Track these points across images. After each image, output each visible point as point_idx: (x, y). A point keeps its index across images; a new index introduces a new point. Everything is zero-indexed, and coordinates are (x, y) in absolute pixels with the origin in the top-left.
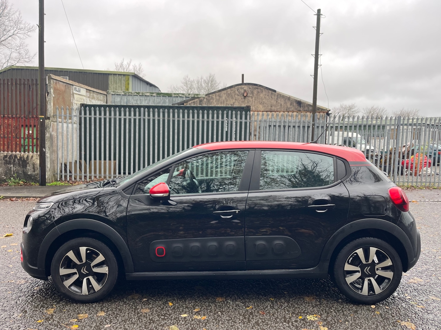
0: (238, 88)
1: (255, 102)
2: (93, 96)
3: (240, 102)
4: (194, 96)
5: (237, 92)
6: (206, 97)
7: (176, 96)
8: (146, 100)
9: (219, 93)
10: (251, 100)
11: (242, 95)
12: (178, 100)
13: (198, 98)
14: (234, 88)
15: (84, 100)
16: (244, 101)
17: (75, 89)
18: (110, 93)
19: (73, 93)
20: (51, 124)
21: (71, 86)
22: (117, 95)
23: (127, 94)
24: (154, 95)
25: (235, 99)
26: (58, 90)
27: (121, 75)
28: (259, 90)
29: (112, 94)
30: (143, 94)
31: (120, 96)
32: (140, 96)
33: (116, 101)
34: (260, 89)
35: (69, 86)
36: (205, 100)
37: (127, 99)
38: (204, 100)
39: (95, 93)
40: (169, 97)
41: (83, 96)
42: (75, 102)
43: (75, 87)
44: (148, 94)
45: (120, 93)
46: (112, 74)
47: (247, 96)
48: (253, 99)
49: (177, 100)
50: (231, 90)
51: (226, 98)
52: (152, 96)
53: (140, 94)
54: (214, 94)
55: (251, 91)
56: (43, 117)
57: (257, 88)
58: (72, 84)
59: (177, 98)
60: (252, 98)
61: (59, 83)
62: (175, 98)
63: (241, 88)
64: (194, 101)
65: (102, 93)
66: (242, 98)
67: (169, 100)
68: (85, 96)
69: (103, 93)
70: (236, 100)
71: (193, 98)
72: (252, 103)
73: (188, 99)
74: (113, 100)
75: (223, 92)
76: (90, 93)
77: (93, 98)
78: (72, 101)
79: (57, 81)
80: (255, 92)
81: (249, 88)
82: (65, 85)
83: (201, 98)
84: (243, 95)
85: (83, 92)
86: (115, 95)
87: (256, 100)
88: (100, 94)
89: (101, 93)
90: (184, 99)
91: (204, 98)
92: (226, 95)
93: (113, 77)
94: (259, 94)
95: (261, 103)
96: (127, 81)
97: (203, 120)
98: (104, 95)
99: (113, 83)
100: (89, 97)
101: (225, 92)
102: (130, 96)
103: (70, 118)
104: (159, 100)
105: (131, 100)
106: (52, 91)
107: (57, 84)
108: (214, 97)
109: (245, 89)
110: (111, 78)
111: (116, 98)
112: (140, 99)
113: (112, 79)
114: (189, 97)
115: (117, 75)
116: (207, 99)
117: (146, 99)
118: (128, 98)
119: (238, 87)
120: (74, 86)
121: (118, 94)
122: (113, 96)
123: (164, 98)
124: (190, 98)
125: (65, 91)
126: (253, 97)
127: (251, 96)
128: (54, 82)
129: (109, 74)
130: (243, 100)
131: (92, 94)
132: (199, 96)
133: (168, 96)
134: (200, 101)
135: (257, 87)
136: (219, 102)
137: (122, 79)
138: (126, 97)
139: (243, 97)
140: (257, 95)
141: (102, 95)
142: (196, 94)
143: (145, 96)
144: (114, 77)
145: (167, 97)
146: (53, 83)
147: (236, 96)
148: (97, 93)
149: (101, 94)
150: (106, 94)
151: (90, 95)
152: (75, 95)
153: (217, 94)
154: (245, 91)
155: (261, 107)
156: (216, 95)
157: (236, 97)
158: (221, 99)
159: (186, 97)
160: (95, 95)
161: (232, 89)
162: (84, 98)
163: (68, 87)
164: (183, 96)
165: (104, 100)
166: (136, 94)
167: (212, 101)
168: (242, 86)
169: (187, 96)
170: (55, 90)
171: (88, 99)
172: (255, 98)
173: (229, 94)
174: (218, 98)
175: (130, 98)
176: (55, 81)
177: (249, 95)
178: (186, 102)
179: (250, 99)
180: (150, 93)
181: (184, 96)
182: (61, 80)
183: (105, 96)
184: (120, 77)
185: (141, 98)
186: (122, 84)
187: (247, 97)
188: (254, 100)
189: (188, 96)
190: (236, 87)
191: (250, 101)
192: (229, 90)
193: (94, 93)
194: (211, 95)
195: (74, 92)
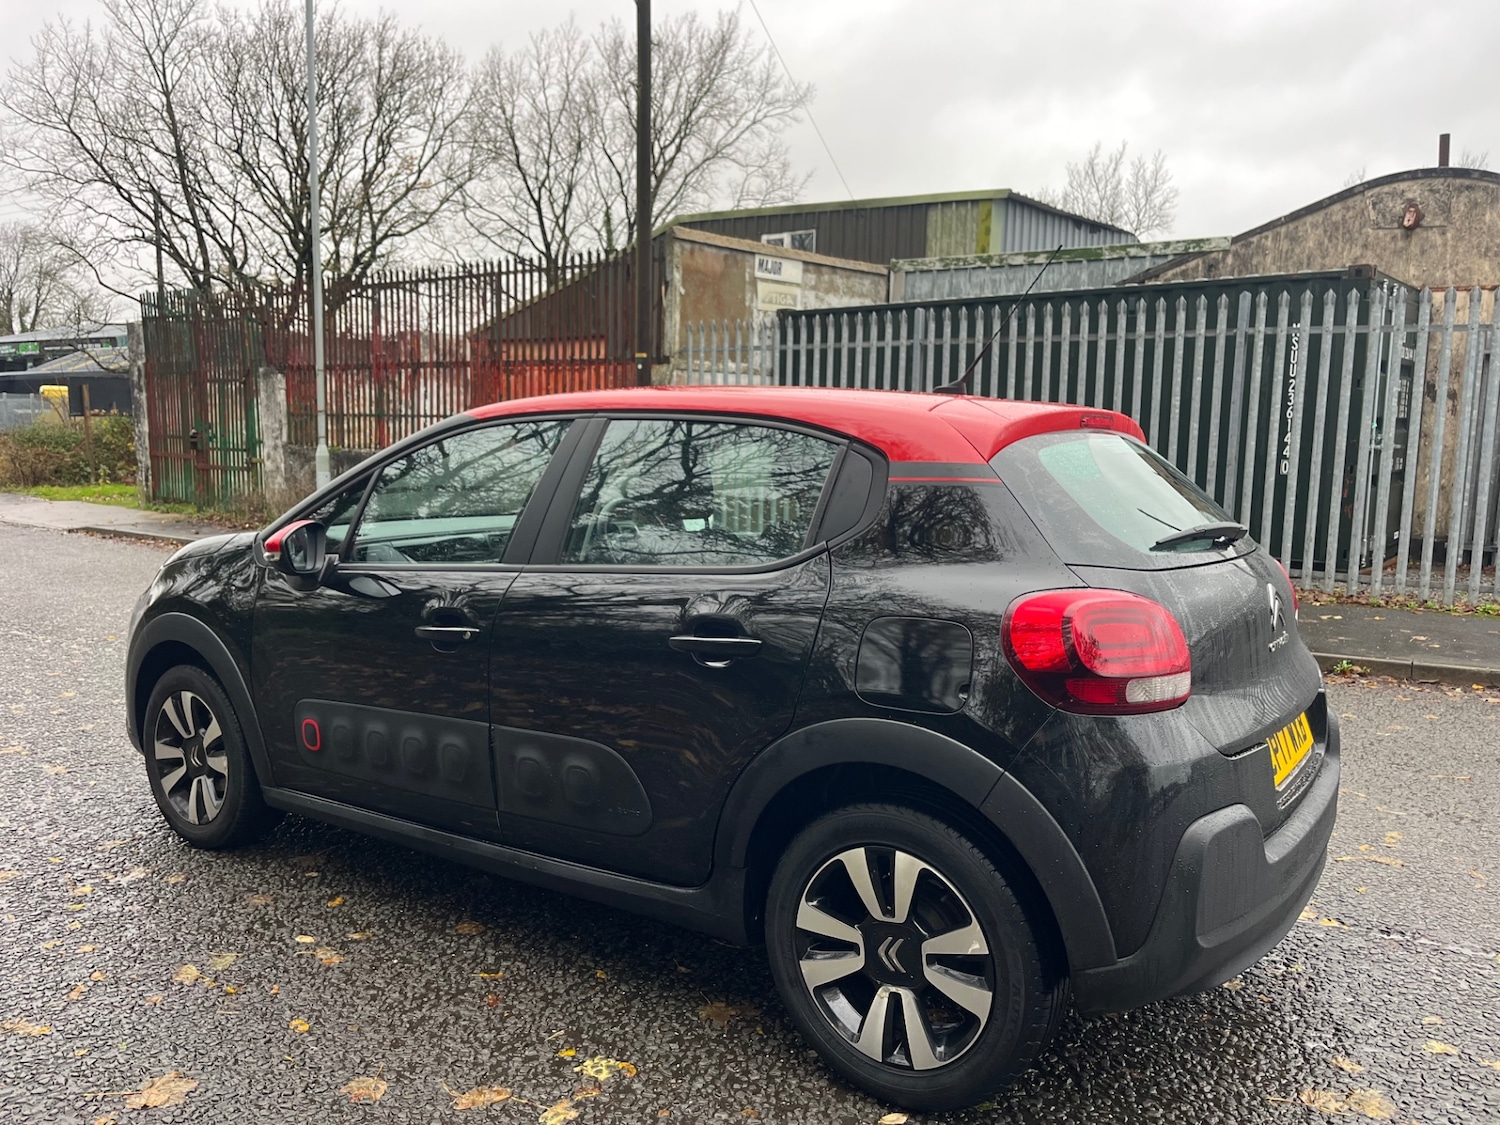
0: (1379, 194)
1: (1455, 247)
2: (831, 282)
3: (1387, 253)
4: (1187, 249)
5: (1373, 215)
6: (1234, 248)
7: (1115, 256)
8: (1010, 281)
9: (1291, 226)
10: (1439, 241)
11: (1396, 225)
12: (1123, 269)
13: (1202, 254)
14: (1358, 198)
15: (794, 298)
16: (1405, 249)
17: (761, 264)
18: (900, 270)
19: (754, 281)
20: (671, 375)
21: (748, 257)
22: (922, 272)
23: (952, 267)
24: (1041, 259)
25: (1361, 242)
26: (698, 271)
27: (965, 202)
28: (1479, 196)
29: (907, 273)
30: (1001, 260)
31: (930, 276)
32: (993, 267)
33: (917, 292)
34: (1485, 189)
35: (739, 256)
36: (1230, 260)
37: (951, 284)
38: (1224, 259)
39: (839, 271)
40: (1093, 264)
41: (791, 284)
42: (761, 306)
43: (762, 257)
44: (1019, 260)
45: (931, 267)
46: (936, 204)
47: (1417, 225)
48: (1449, 235)
49: (1119, 271)
50: (1348, 209)
51: (1321, 244)
52: (1031, 264)
53: (994, 263)
54: (1270, 234)
55: (1437, 201)
56: (645, 355)
57: (1468, 188)
58: (748, 249)
59: (1120, 265)
60: (1444, 233)
61: (701, 250)
62: (1113, 264)
63: (1392, 195)
64: (1183, 267)
65: (866, 269)
66: (1394, 238)
67: (1091, 274)
68: (798, 285)
69: (874, 271)
70: (1365, 246)
71: (1183, 257)
72: (1443, 255)
73: (1160, 262)
74: (909, 289)
75: (1309, 219)
76: (820, 273)
77: (832, 289)
78: (747, 304)
79: (697, 246)
80: (1460, 204)
81: (1431, 190)
82: (726, 257)
83: (1213, 255)
84: (1401, 225)
85: (792, 271)
86: (914, 272)
87: (1462, 239)
88: (859, 275)
89: (862, 272)
90: (1148, 265)
91: (1226, 252)
92: (1320, 231)
93: (939, 212)
94: (1479, 210)
95: (1488, 249)
96: (983, 221)
97: (1130, 337)
98: (876, 278)
99: (938, 235)
100: (814, 288)
101: (1319, 217)
102: (962, 273)
103: (744, 359)
104: (1056, 279)
105: (965, 285)
106: (677, 276)
107: (696, 254)
108: (1269, 243)
109: (1410, 195)
110: (934, 216)
111: (918, 284)
112: (994, 281)
113: (936, 221)
114: (1166, 256)
115: (954, 205)
116: (1236, 254)
117: (1011, 277)
118: (954, 281)
119: (1377, 190)
120: (757, 258)
121: (925, 268)
122: (910, 277)
123: (1074, 267)
124: (1170, 258)
125: (723, 275)
126: (1449, 227)
127: (1437, 223)
128: (683, 249)
129: (929, 205)
130: (1400, 244)
131: (826, 277)
132: (1206, 248)
133: (1089, 261)
134: (1211, 266)
135: (1467, 182)
136: (1290, 262)
137: (969, 217)
138: (947, 276)
139: (1398, 232)
140: (1467, 216)
141: (870, 277)
142: (1193, 241)
143: (1011, 266)
144: (942, 212)
145: (1085, 262)
146: (682, 253)
147: (1370, 231)
148: (848, 273)
149: (865, 276)
150: (885, 272)
151: (819, 280)
152: (761, 286)
153: (1283, 230)
154: (1411, 203)
155: (1487, 268)
156: (1278, 234)
157: (1368, 236)
158: (1297, 250)
159: (1154, 256)
160: (839, 280)
161: (1350, 202)
162: (797, 291)
163: (736, 261)
164: (1143, 254)
165: (878, 292)
166: (979, 264)
167: (1259, 263)
168: (1395, 185)
169: (1158, 252)
170: (688, 273)
171: (811, 295)
172: (1459, 230)
173: (1335, 224)
174: (1285, 245)
175: (962, 278)
176: (688, 246)
177: (1427, 220)
178: (1154, 274)
179: (1435, 237)
180: (1027, 254)
181: (1148, 254)
182: (709, 242)
183: (883, 282)
184: (962, 210)
185: (997, 276)
186: (968, 236)
187: (1418, 230)
188: (1450, 243)
189: (1163, 252)
190: (1369, 193)
191: (1433, 246)
192: (1337, 207)
193: (836, 273)
194: (1255, 239)
195: (758, 274)
